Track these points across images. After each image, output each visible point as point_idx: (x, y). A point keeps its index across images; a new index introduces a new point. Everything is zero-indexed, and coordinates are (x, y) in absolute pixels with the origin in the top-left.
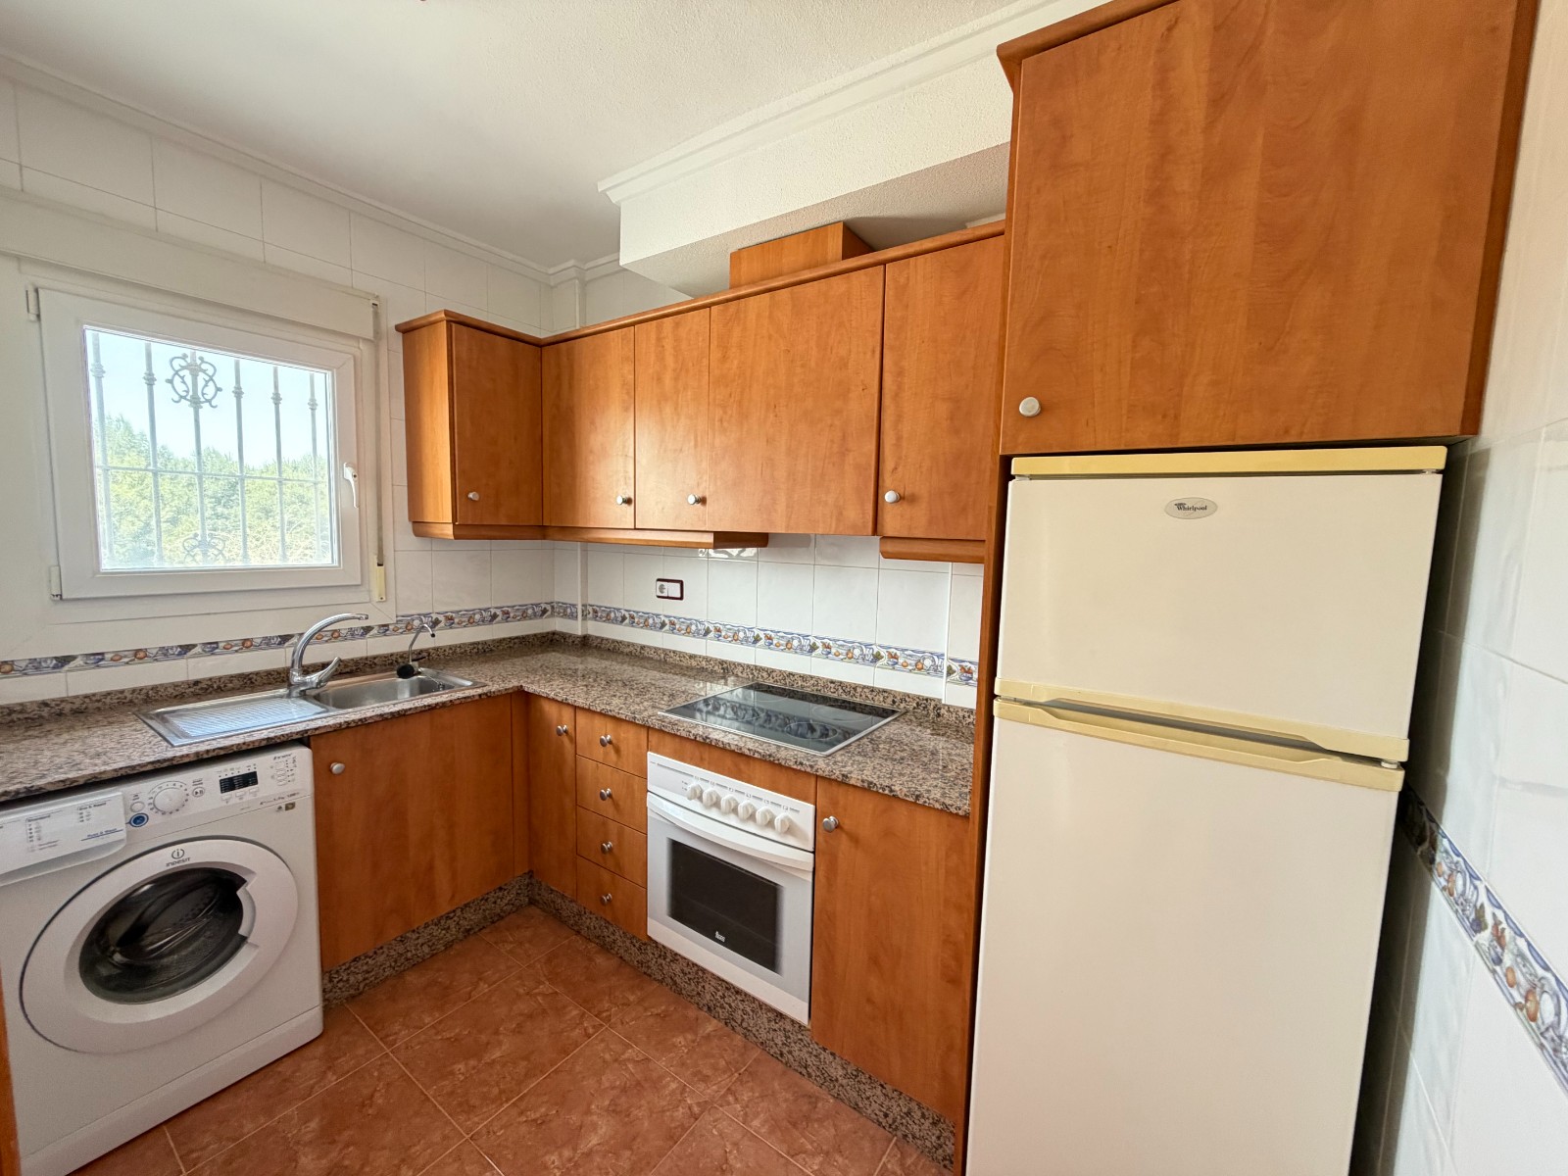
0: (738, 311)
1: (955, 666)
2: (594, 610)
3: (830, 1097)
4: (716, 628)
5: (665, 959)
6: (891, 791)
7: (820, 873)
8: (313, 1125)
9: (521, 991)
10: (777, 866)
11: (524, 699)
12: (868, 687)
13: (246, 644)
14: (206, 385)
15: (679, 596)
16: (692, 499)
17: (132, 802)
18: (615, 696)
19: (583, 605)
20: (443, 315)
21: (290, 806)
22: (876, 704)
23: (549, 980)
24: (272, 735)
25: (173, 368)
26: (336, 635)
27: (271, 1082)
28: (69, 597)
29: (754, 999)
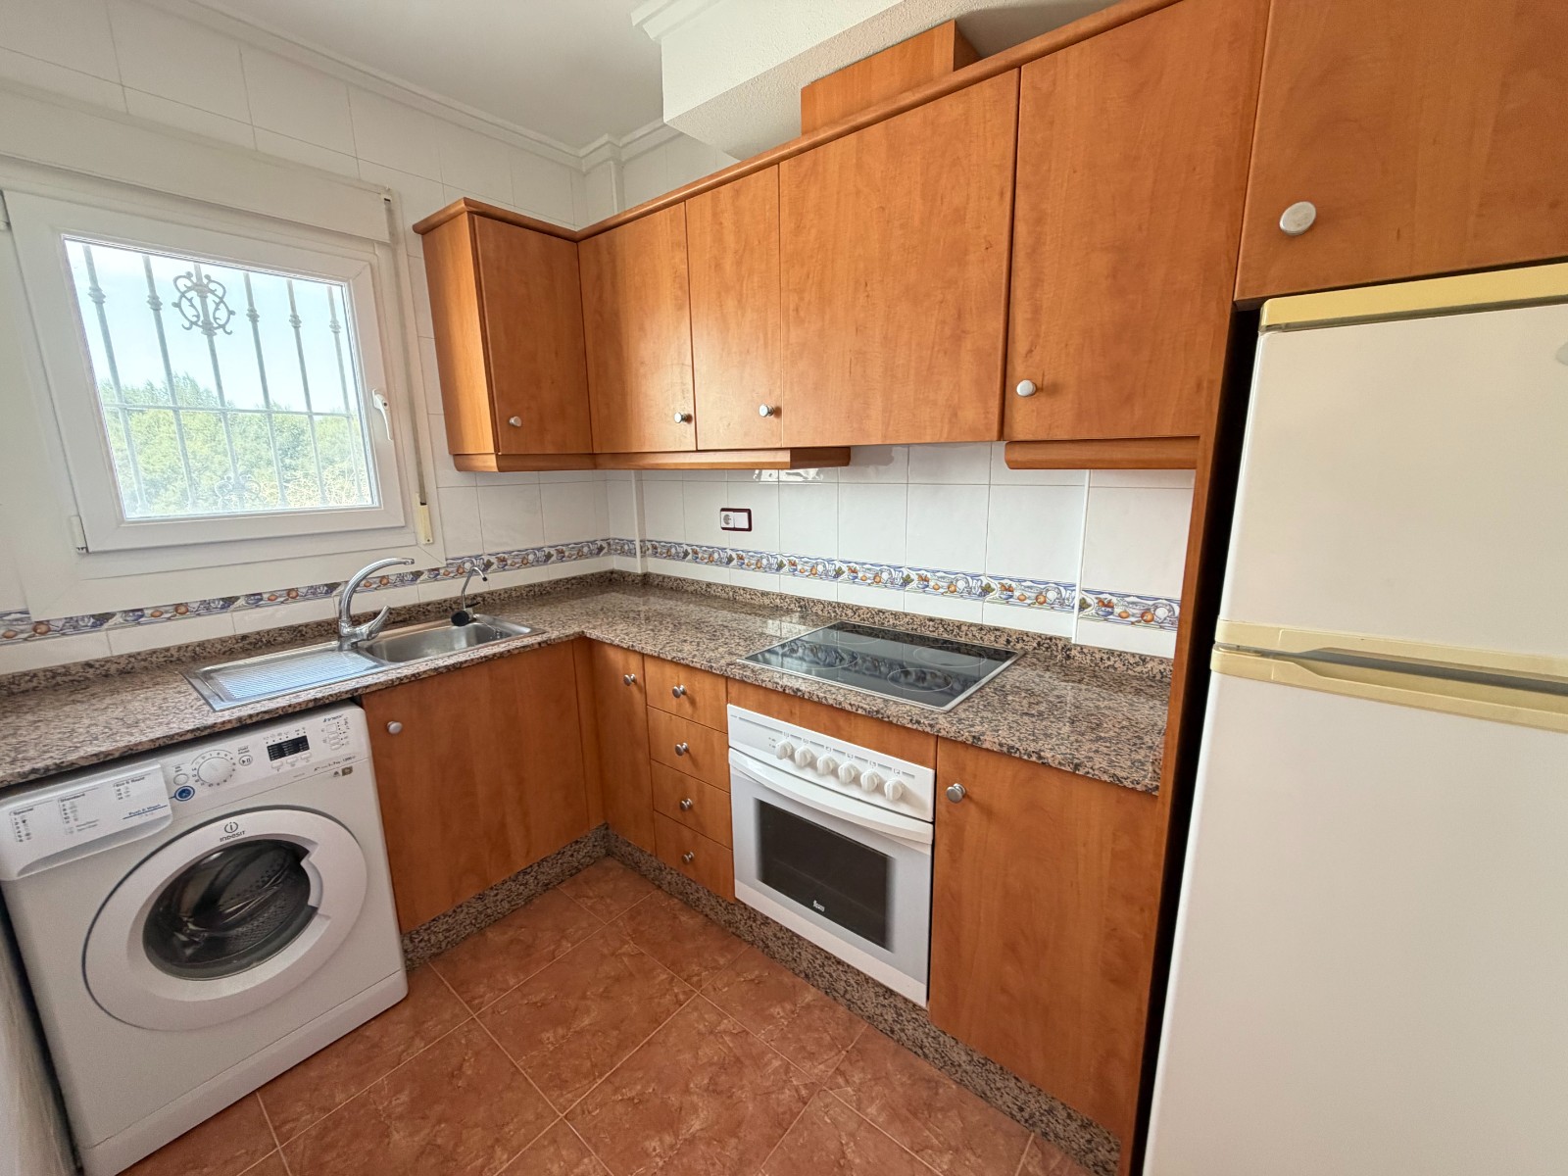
0: (815, 164)
1: (1091, 599)
2: (653, 545)
3: (952, 1082)
4: (790, 562)
5: (754, 921)
6: (1040, 757)
7: (941, 848)
8: (404, 1097)
9: (605, 951)
10: (890, 838)
11: (585, 645)
12: (975, 625)
13: (292, 595)
14: (217, 309)
15: (747, 527)
16: (763, 411)
17: (175, 774)
18: (685, 641)
19: (641, 541)
20: (463, 205)
21: (347, 771)
22: (986, 644)
23: (633, 939)
24: (319, 695)
25: (179, 290)
26: (385, 581)
27: (361, 1047)
28: (96, 550)
29: (859, 973)
